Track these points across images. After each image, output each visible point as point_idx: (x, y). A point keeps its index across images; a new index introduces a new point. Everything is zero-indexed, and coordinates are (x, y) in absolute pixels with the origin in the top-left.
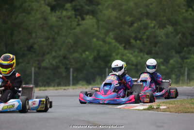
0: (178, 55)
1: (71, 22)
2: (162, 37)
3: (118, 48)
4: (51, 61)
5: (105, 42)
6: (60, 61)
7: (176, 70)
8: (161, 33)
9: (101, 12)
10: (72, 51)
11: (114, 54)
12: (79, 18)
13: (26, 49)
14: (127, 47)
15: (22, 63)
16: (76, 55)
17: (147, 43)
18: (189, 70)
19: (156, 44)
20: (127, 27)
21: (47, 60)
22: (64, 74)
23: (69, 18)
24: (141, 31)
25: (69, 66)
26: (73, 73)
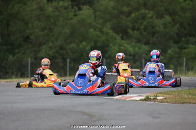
0: (176, 45)
1: (68, 12)
2: (160, 27)
3: (116, 39)
4: (47, 51)
5: (102, 32)
6: (57, 52)
7: (174, 60)
8: (159, 23)
9: (98, 2)
10: (68, 41)
11: (111, 45)
12: (76, 8)
13: (22, 39)
14: (124, 37)
15: (18, 53)
16: (73, 45)
17: (145, 33)
18: (187, 60)
19: (154, 34)
20: (124, 17)
21: (44, 51)
22: (61, 65)
23: (66, 8)
24: (139, 22)
25: (66, 56)
26: (70, 63)
